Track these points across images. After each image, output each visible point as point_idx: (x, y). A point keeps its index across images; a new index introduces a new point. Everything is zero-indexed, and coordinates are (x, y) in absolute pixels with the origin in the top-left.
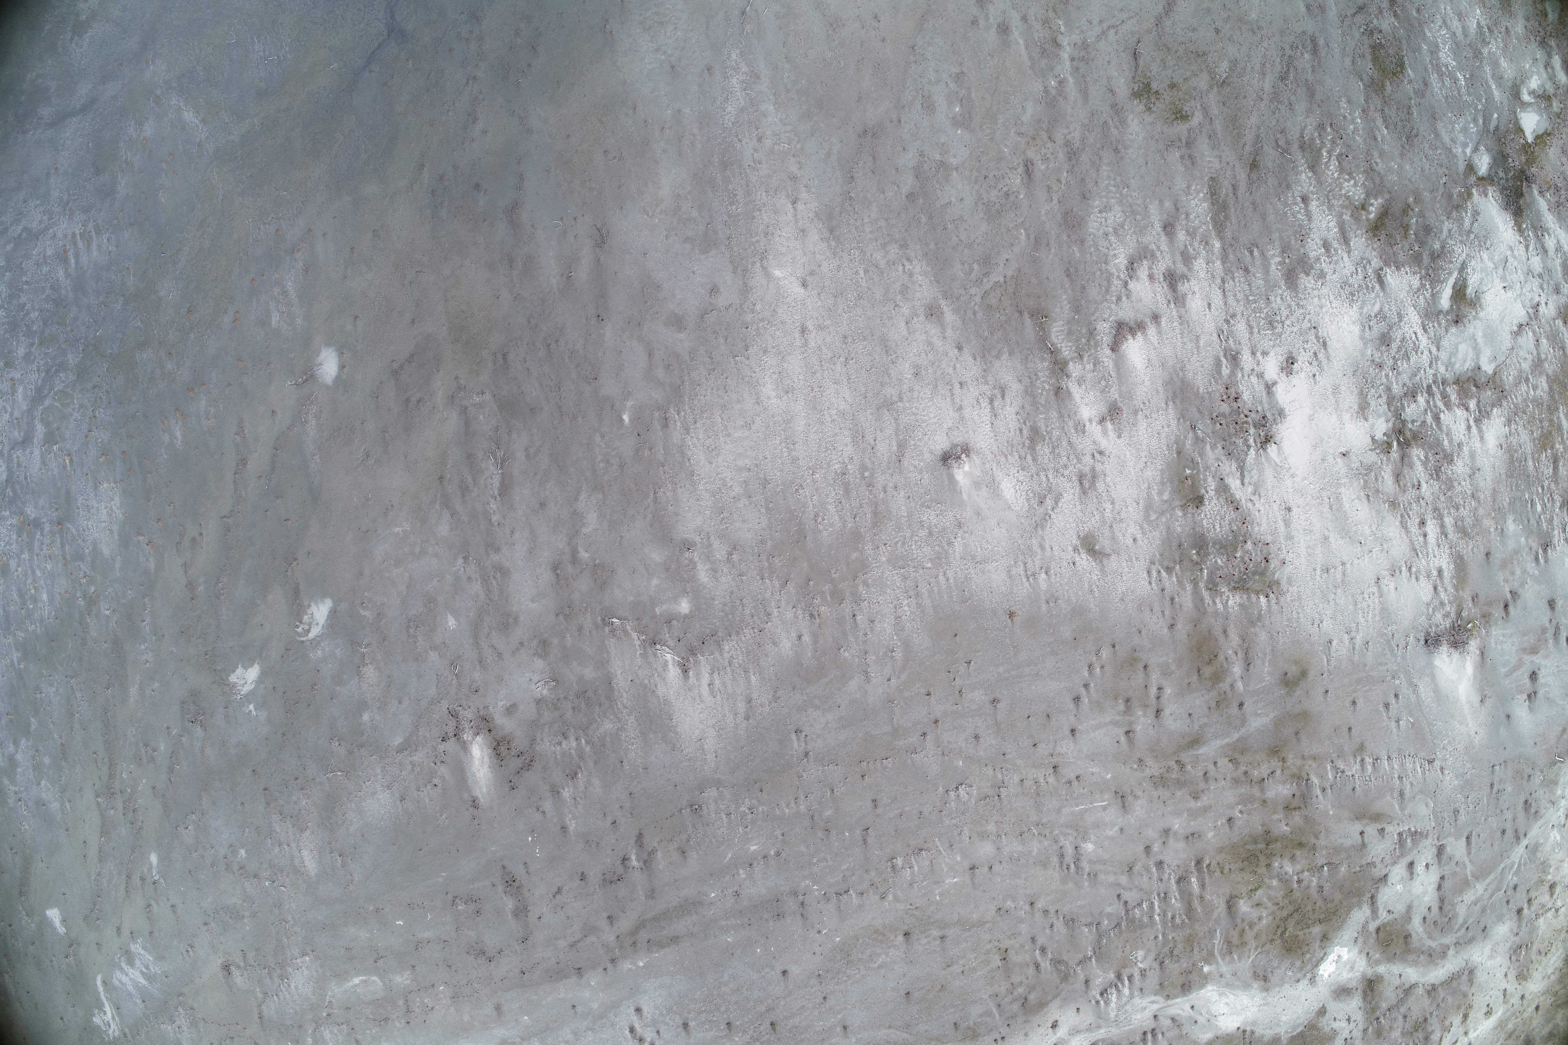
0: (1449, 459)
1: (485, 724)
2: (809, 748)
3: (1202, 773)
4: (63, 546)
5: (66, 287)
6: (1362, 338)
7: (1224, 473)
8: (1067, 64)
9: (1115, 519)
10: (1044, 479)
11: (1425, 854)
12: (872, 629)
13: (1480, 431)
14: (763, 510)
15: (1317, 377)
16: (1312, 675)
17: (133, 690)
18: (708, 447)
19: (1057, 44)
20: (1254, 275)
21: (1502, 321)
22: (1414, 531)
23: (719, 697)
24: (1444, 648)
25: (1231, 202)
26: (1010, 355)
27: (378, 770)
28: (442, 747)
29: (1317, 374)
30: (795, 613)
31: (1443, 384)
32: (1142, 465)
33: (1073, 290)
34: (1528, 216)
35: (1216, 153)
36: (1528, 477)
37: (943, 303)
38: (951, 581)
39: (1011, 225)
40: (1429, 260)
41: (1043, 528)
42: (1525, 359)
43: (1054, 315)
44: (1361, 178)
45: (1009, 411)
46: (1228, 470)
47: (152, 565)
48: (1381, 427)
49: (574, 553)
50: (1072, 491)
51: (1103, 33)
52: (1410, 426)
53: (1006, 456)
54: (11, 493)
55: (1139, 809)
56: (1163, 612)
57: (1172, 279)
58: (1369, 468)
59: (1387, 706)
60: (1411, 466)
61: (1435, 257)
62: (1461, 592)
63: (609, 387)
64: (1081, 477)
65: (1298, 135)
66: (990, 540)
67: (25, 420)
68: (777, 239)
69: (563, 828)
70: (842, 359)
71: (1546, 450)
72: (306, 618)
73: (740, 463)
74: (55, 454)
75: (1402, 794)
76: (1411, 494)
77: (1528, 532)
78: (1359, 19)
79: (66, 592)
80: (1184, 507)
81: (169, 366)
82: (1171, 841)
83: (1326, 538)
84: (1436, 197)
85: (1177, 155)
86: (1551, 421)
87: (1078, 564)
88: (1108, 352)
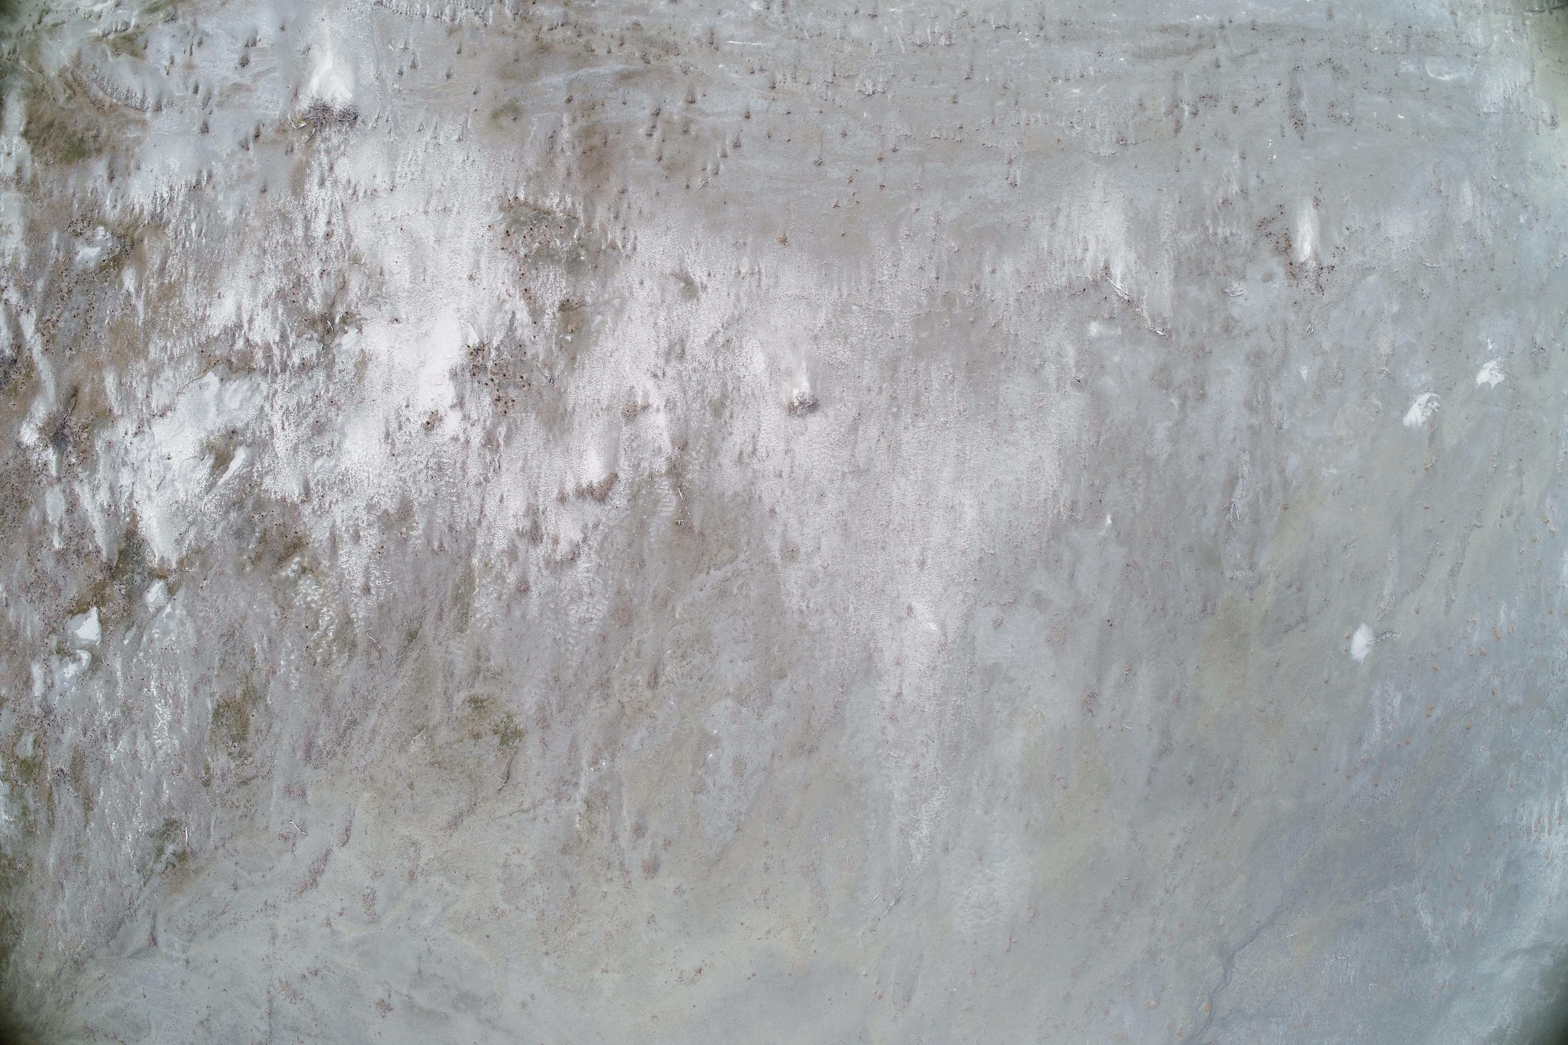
0: (281, 294)
7: (531, 329)
10: (720, 363)
12: (923, 260)
15: (405, 404)
20: (445, 521)
23: (1081, 236)
24: (338, 108)
25: (448, 603)
29: (404, 407)
46: (526, 331)
48: (348, 341)
50: (694, 345)
57: (534, 535)
58: (372, 301)
60: (326, 294)
61: (239, 504)
62: (304, 159)
76: (333, 267)
78: (249, 771)
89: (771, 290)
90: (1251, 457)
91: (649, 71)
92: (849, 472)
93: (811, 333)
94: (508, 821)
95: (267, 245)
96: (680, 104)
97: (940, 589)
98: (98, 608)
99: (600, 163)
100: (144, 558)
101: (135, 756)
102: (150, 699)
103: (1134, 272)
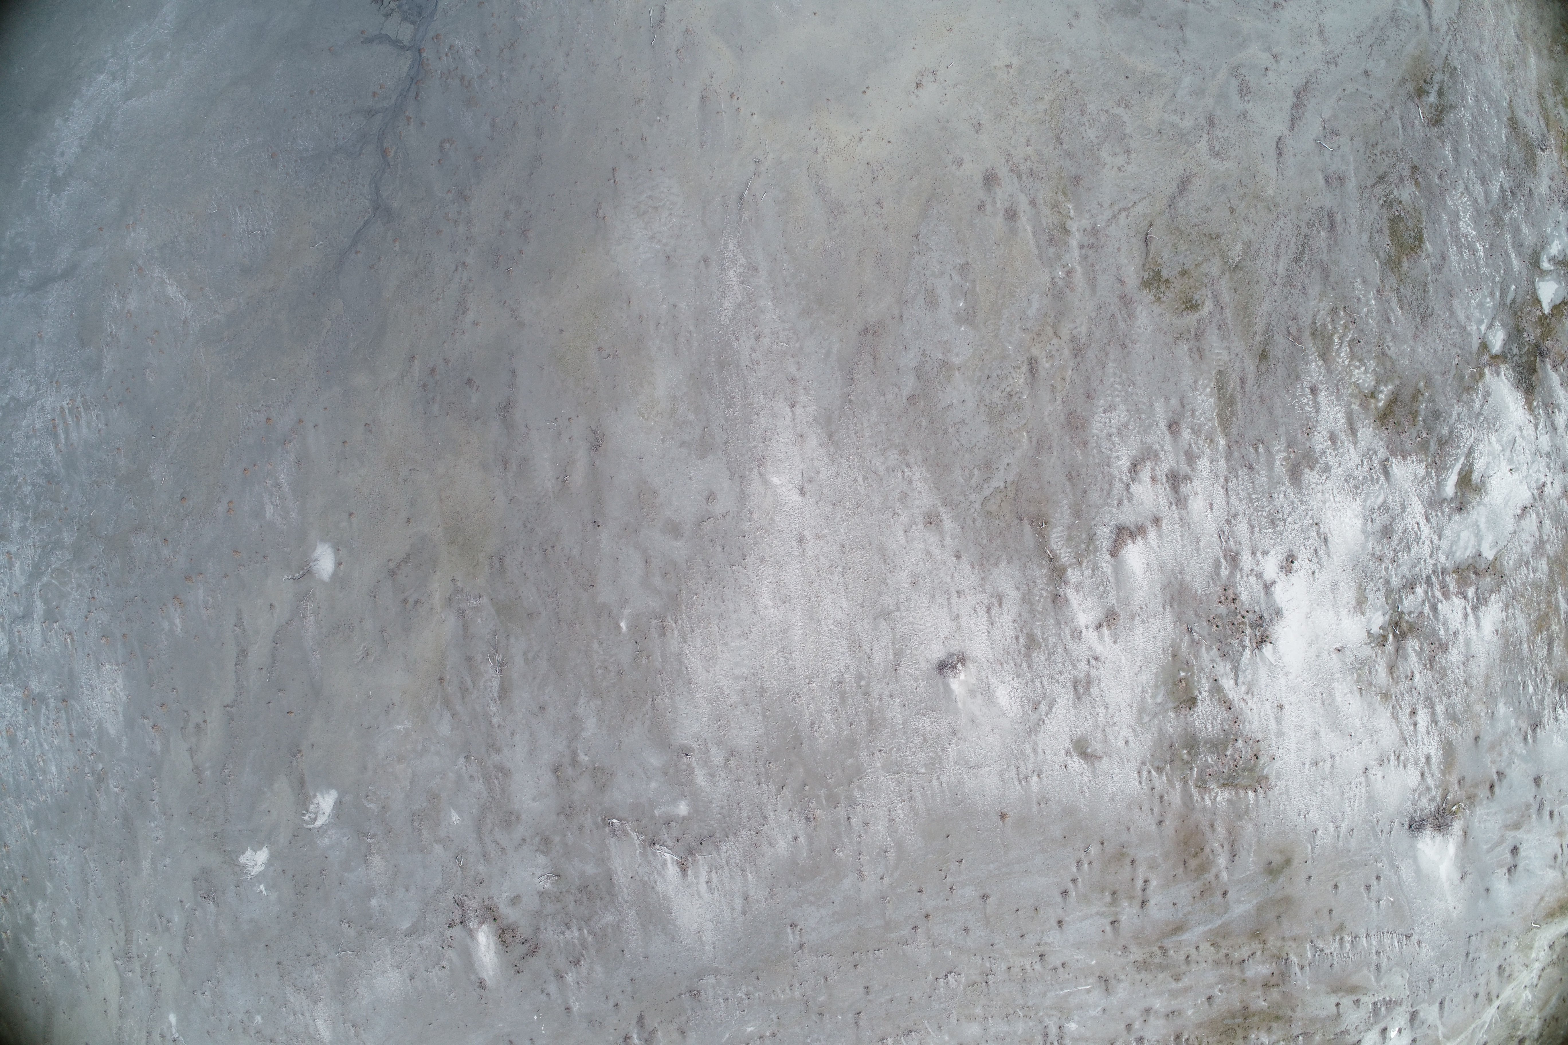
1: (490, 913)
2: (804, 940)
3: (1184, 957)
4: (69, 723)
5: (57, 463)
6: (1364, 532)
7: (1218, 674)
8: (1076, 252)
9: (1108, 723)
10: (1039, 685)
12: (866, 832)
13: (1477, 618)
14: (760, 718)
15: (1316, 574)
16: (1295, 862)
17: (146, 865)
18: (706, 656)
19: (1066, 230)
20: (1258, 473)
21: (1506, 504)
22: (1404, 720)
23: (716, 894)
24: (1428, 832)
25: (1238, 396)
26: (1008, 562)
27: (388, 951)
28: (449, 933)
29: (1317, 571)
30: (791, 816)
31: (1442, 574)
32: (1137, 669)
33: (1074, 495)
34: (1539, 393)
35: (1225, 344)
36: (1522, 660)
37: (942, 510)
38: (945, 785)
39: (1013, 428)
40: (1437, 447)
41: (1036, 733)
42: (1527, 542)
43: (1054, 520)
44: (1372, 364)
45: (1006, 619)
46: (1222, 671)
47: (158, 748)
48: (1378, 620)
49: (574, 756)
50: (1066, 697)
51: (1114, 216)
52: (1407, 617)
53: (1001, 664)
54: (14, 667)
55: (1122, 991)
56: (1152, 810)
57: (1175, 480)
58: (1363, 662)
59: (1368, 887)
60: (1405, 658)
61: (1442, 443)
62: (1447, 777)
63: (606, 594)
64: (1076, 683)
65: (1310, 321)
66: (984, 746)
67: (24, 595)
68: (775, 444)
69: (567, 1009)
70: (840, 569)
71: (1542, 632)
72: (312, 807)
73: (737, 672)
74: (56, 632)
75: (1378, 967)
76: (1404, 684)
77: (1518, 713)
78: (1379, 190)
79: (74, 767)
80: (1177, 709)
81: (165, 552)
82: (1152, 1020)
83: (1317, 733)
84: (1447, 380)
85: (1186, 348)
86: (1549, 603)
87: (1069, 767)
88: (1107, 557)
94: (1135, 197)
97: (778, 519)
98: (1544, 314)
99: (1185, 843)
100: (1514, 371)
101: (1483, 180)
102: (1480, 238)
103: (655, 873)
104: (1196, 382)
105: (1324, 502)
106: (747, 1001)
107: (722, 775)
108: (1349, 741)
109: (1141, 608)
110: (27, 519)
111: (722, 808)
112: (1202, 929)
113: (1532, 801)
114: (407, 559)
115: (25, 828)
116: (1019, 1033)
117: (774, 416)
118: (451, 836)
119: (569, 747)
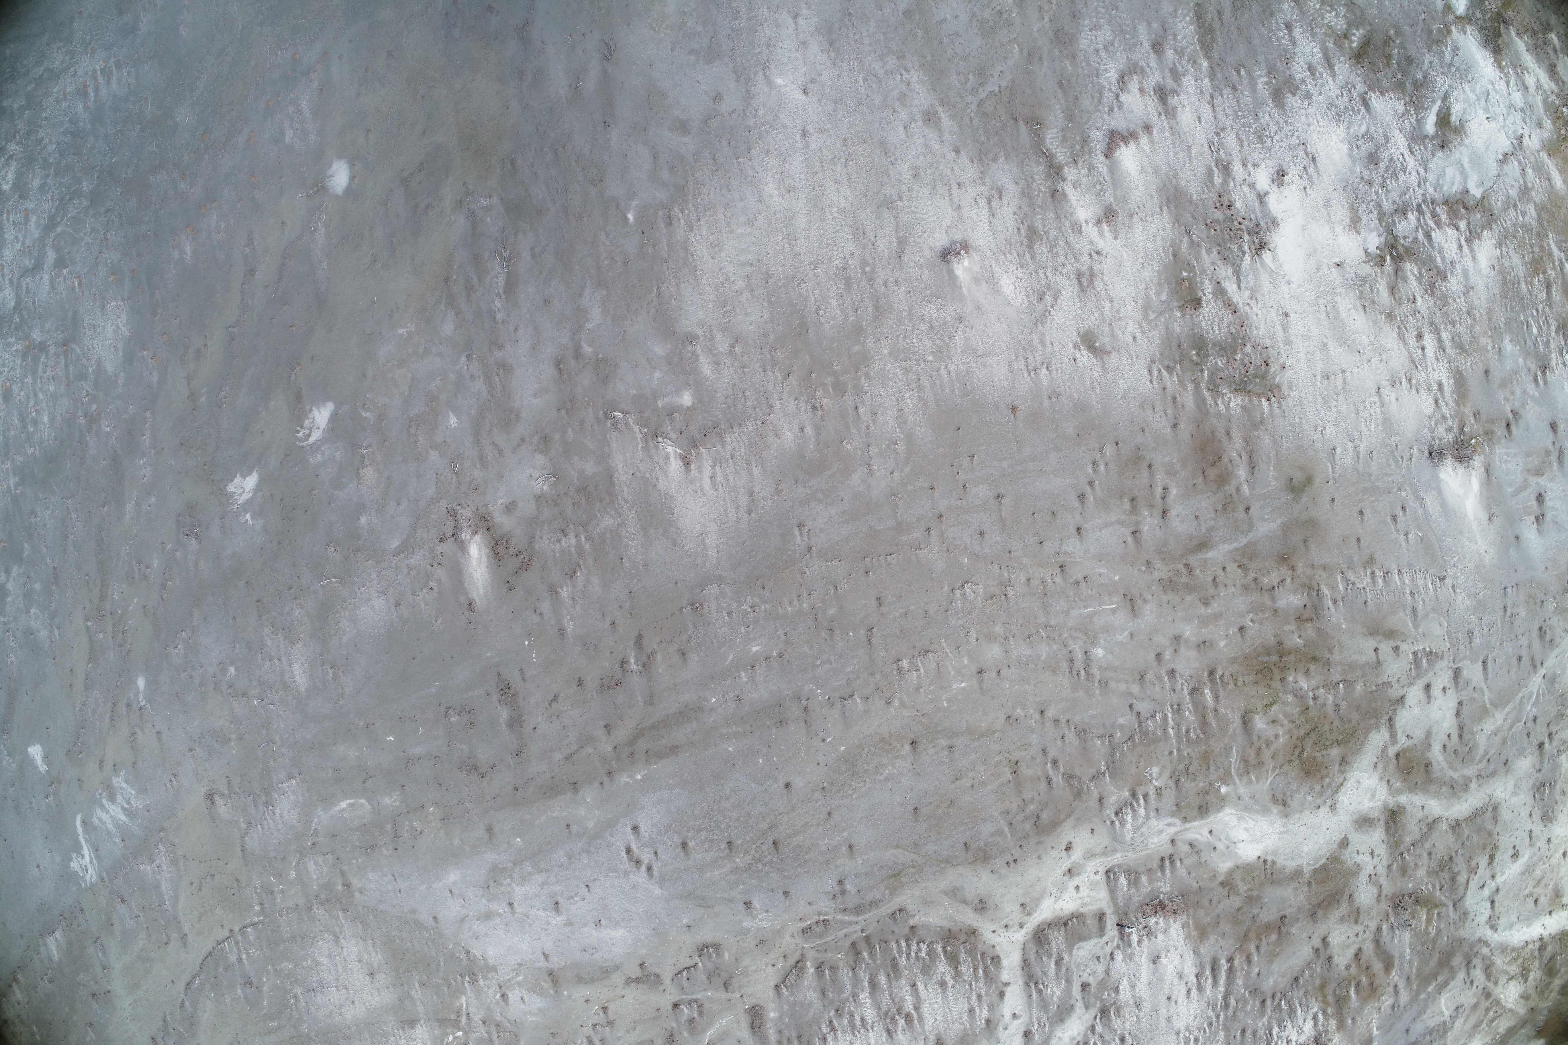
0: (1443, 276)
2: (812, 543)
3: (1210, 579)
4: (67, 366)
5: (84, 119)
6: (1350, 156)
9: (1114, 317)
10: (1043, 277)
11: (1442, 678)
12: (874, 421)
13: (1472, 251)
14: (765, 304)
15: (1308, 190)
16: (1317, 481)
17: (129, 507)
18: (711, 244)
21: (1487, 148)
22: (1412, 343)
23: (721, 490)
24: (1449, 461)
25: (1217, 25)
26: (1006, 158)
27: (374, 576)
28: (439, 548)
29: (1308, 187)
30: (798, 405)
31: (1432, 204)
32: (1139, 266)
33: (1066, 101)
37: (940, 109)
38: (953, 374)
39: (1005, 41)
40: (1413, 88)
41: (1043, 324)
42: (1512, 186)
43: (1048, 123)
44: (1342, 10)
45: (1007, 211)
47: (155, 379)
48: (1374, 241)
49: (577, 348)
50: (1071, 289)
53: (1004, 254)
54: (18, 320)
55: (1149, 613)
56: (1165, 411)
58: (1364, 280)
59: (1394, 518)
60: (1405, 280)
61: (1418, 85)
62: (1462, 408)
64: (1079, 276)
66: (991, 335)
67: (36, 248)
68: (779, 50)
69: (560, 630)
70: (843, 160)
72: (307, 423)
73: (742, 258)
74: (65, 277)
75: (1414, 611)
76: (1407, 307)
77: (1526, 352)
79: (67, 412)
80: (1182, 308)
81: (182, 186)
82: (1183, 649)
83: (1325, 345)
86: (1541, 247)
87: (1078, 361)
88: (1102, 158)
89: (1013, 357)
90: (495, 318)
91: (1183, 556)
92: (896, 201)
93: (966, 323)
95: (1469, 320)
96: (1146, 528)
97: (782, 116)
99: (1203, 450)
103: (657, 468)
104: (1175, 11)
105: (1309, 125)
106: (752, 615)
107: (728, 362)
108: (1359, 358)
109: (1139, 207)
110: (48, 176)
111: (727, 397)
112: (1227, 547)
113: (1551, 447)
114: (421, 167)
115: (9, 487)
116: (1043, 658)
117: (778, 26)
118: (448, 440)
119: (572, 339)
